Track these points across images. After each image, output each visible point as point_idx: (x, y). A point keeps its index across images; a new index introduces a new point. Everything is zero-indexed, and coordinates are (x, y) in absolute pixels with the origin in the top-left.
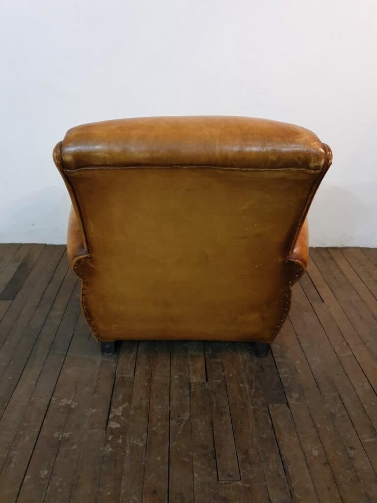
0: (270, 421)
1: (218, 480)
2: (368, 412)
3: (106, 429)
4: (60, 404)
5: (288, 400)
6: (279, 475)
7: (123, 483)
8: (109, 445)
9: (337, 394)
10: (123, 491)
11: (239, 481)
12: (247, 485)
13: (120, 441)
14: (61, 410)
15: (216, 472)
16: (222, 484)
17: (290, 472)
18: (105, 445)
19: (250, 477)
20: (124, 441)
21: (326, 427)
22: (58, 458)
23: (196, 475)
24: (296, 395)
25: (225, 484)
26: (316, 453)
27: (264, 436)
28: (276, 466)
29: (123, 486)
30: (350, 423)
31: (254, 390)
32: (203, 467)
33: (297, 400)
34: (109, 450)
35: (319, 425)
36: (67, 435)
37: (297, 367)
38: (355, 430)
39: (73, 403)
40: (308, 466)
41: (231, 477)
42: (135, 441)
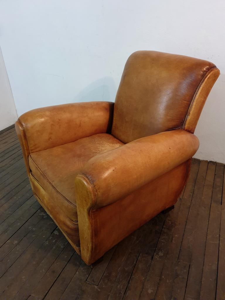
0: (135, 262)
1: (86, 280)
2: (202, 283)
3: (52, 233)
4: (40, 214)
5: (154, 255)
6: (120, 293)
7: (43, 261)
8: (48, 241)
9: (189, 264)
10: (41, 265)
11: (96, 285)
12: (99, 290)
13: (54, 241)
14: (39, 217)
15: (88, 276)
16: (87, 283)
17: (127, 294)
18: (46, 240)
19: (103, 287)
20: (56, 242)
21: (168, 280)
22: (25, 238)
23: (77, 273)
24: (161, 254)
25: (89, 284)
26: (150, 291)
27: (126, 269)
28: (122, 287)
29: (42, 262)
30: (185, 285)
31: (137, 242)
32: (84, 271)
33: (160, 257)
34: (46, 243)
35: (163, 277)
36: (34, 229)
37: (174, 239)
38: (186, 290)
39: (46, 216)
40: (140, 296)
41: (94, 282)
42: (60, 244)
